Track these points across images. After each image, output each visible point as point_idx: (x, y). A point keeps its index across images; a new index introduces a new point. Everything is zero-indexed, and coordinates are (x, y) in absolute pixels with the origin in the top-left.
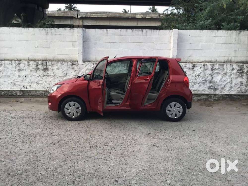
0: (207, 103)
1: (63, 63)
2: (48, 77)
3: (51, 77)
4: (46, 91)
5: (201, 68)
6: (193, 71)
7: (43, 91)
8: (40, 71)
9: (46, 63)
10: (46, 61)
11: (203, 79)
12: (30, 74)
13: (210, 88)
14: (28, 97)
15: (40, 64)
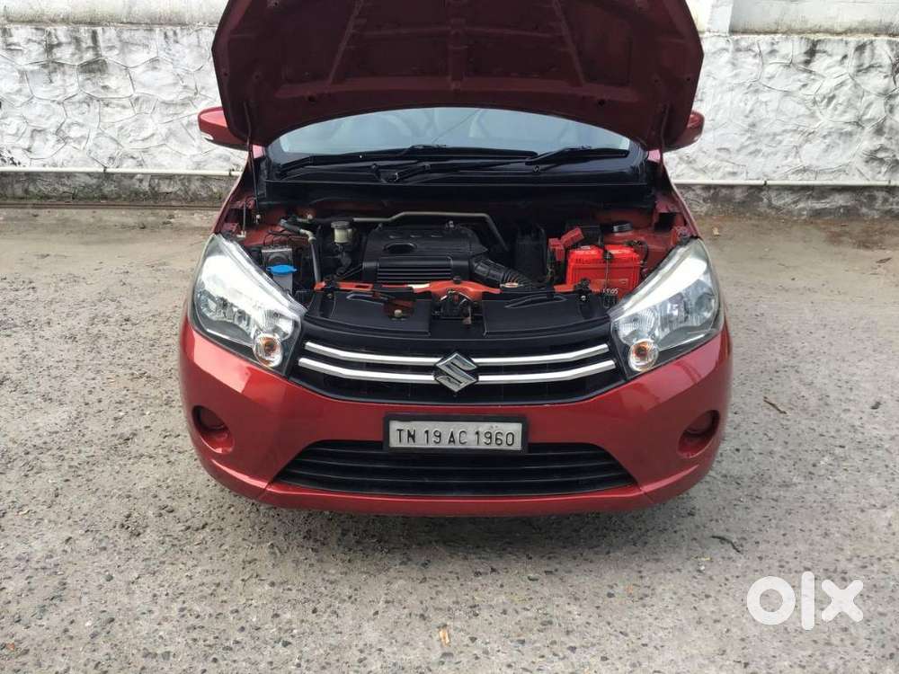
0: (856, 228)
1: (175, 33)
2: (107, 105)
3: (124, 107)
4: (107, 176)
5: (846, 61)
6: (805, 75)
7: (89, 174)
8: (66, 77)
9: (94, 36)
10: (93, 22)
11: (849, 116)
12: (19, 91)
13: (872, 157)
14: (24, 206)
15: (63, 39)
